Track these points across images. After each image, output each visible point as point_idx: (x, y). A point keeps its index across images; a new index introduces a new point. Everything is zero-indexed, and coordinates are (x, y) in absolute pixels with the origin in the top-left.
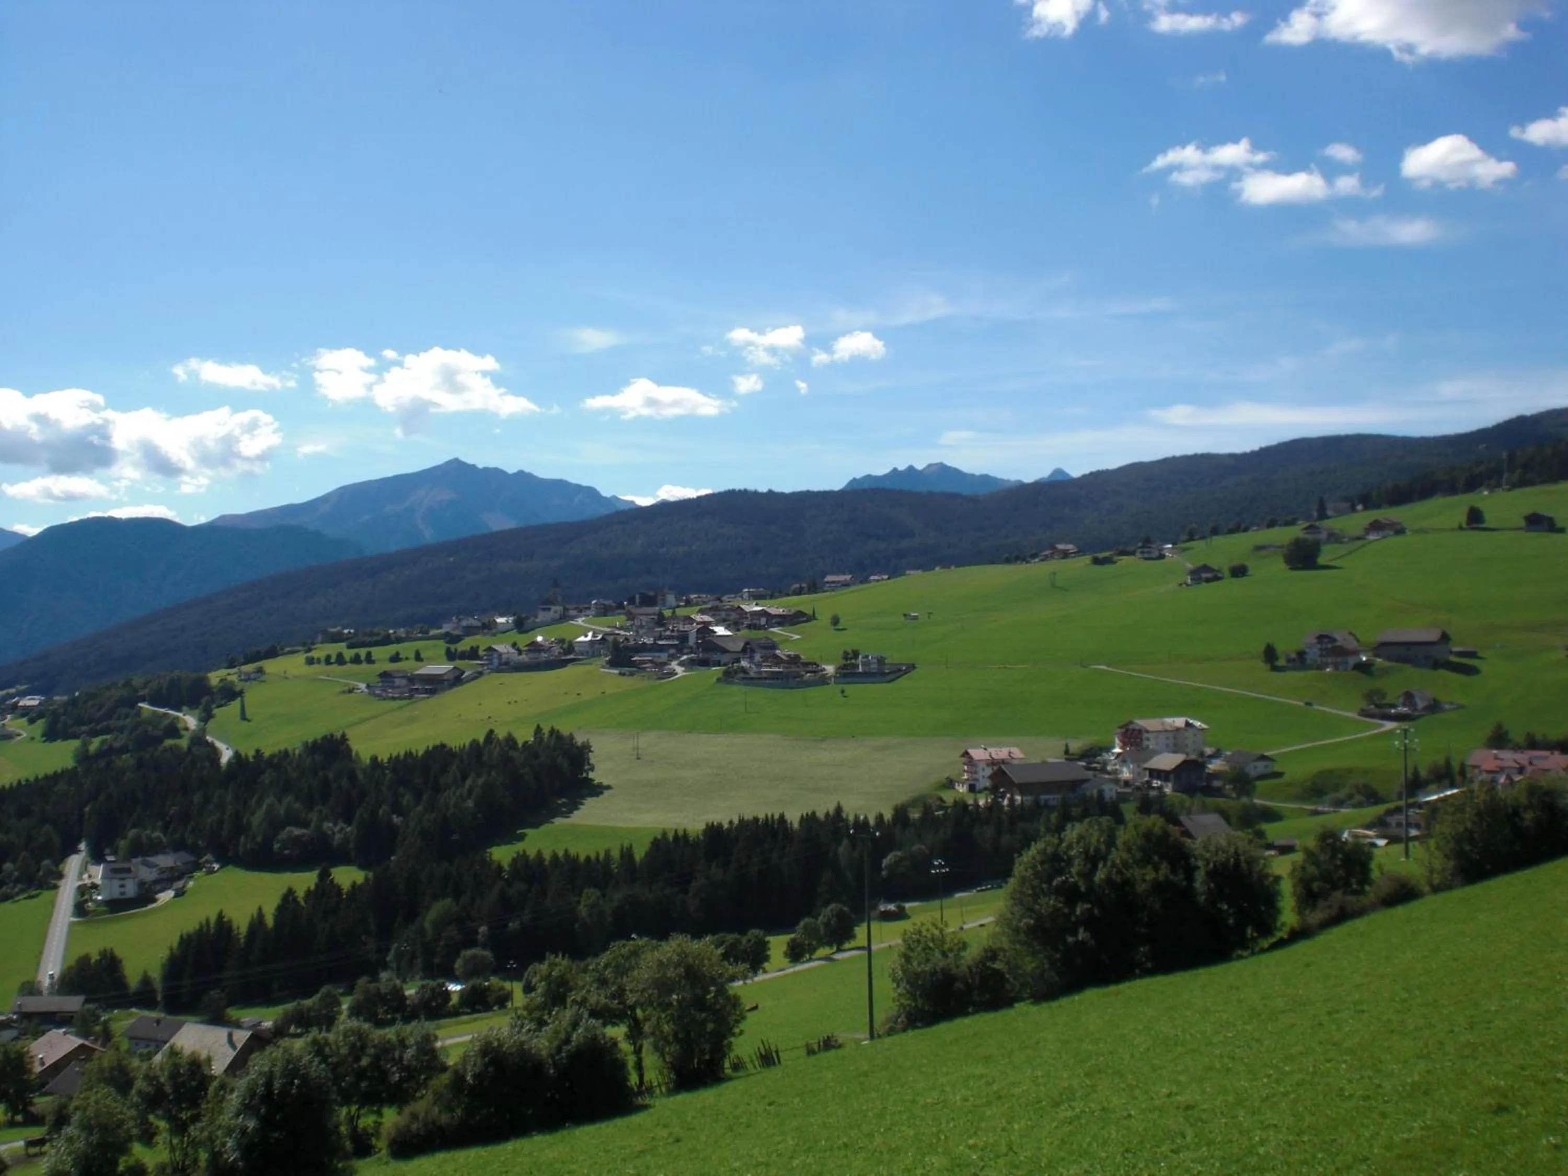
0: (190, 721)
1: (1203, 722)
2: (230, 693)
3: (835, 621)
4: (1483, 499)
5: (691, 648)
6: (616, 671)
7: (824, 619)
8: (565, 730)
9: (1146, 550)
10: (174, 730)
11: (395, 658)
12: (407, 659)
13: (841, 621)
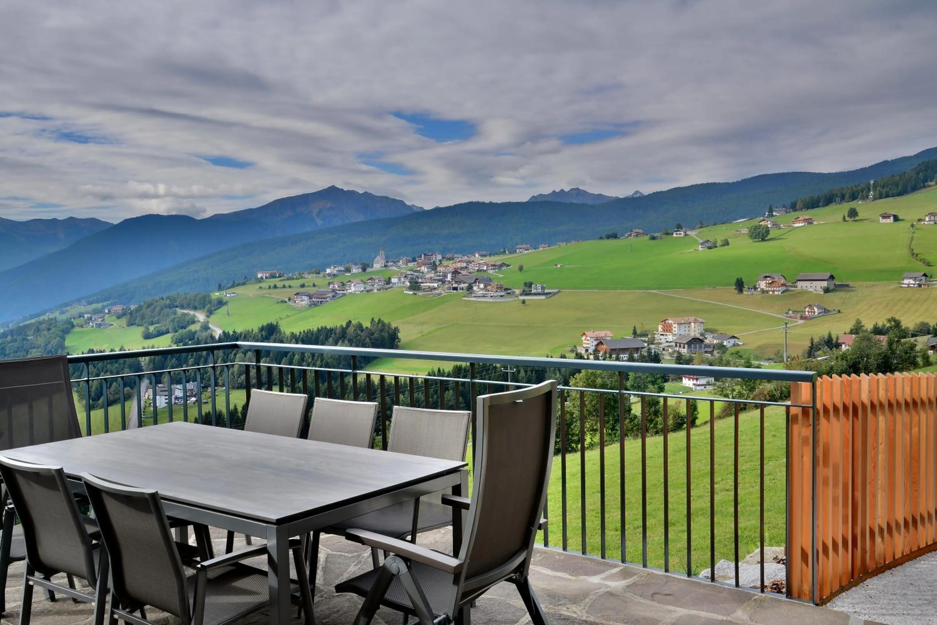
0: (201, 317)
1: (703, 319)
2: (221, 303)
3: (521, 269)
4: (858, 205)
5: (449, 281)
6: (411, 293)
7: (514, 267)
8: (386, 321)
9: (678, 233)
10: (193, 321)
11: (303, 286)
12: (309, 286)
13: (524, 268)
